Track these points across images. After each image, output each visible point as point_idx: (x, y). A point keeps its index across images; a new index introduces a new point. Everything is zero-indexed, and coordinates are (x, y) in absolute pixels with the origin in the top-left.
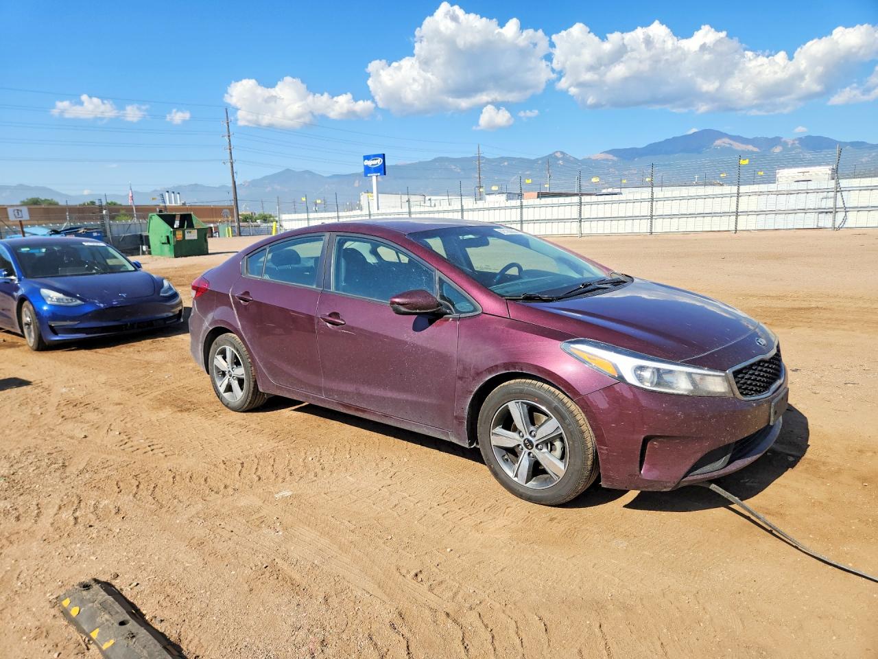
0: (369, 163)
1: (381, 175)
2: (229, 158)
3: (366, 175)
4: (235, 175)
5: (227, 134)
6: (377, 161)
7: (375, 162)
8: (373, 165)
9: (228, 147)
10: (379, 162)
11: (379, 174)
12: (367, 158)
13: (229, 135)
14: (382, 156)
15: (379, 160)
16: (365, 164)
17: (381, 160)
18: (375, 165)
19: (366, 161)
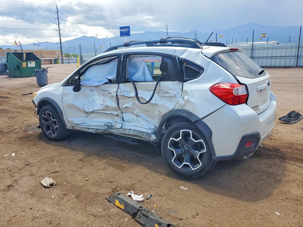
0: (123, 30)
1: (128, 36)
2: (58, 28)
3: (121, 36)
4: (61, 36)
6: (126, 29)
7: (125, 30)
9: (58, 23)
10: (127, 30)
12: (121, 28)
13: (58, 18)
14: (128, 27)
15: (127, 29)
16: (121, 31)
17: (128, 30)
18: (125, 31)
19: (121, 29)
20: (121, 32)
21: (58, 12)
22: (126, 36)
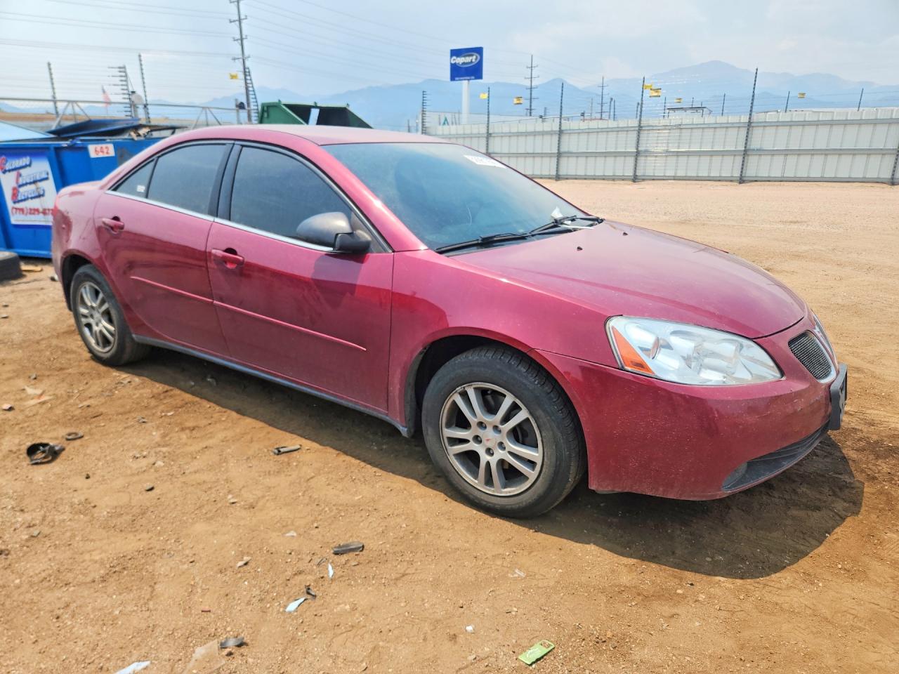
0: (460, 60)
1: (476, 78)
2: (240, 52)
3: (453, 78)
5: (237, 18)
6: (471, 58)
7: (468, 59)
8: (464, 63)
9: (238, 37)
10: (473, 59)
11: (473, 77)
12: (455, 53)
13: (240, 20)
14: (479, 51)
15: (474, 57)
16: (453, 62)
17: (477, 57)
18: (467, 63)
19: (454, 57)
20: (453, 66)
22: (468, 78)
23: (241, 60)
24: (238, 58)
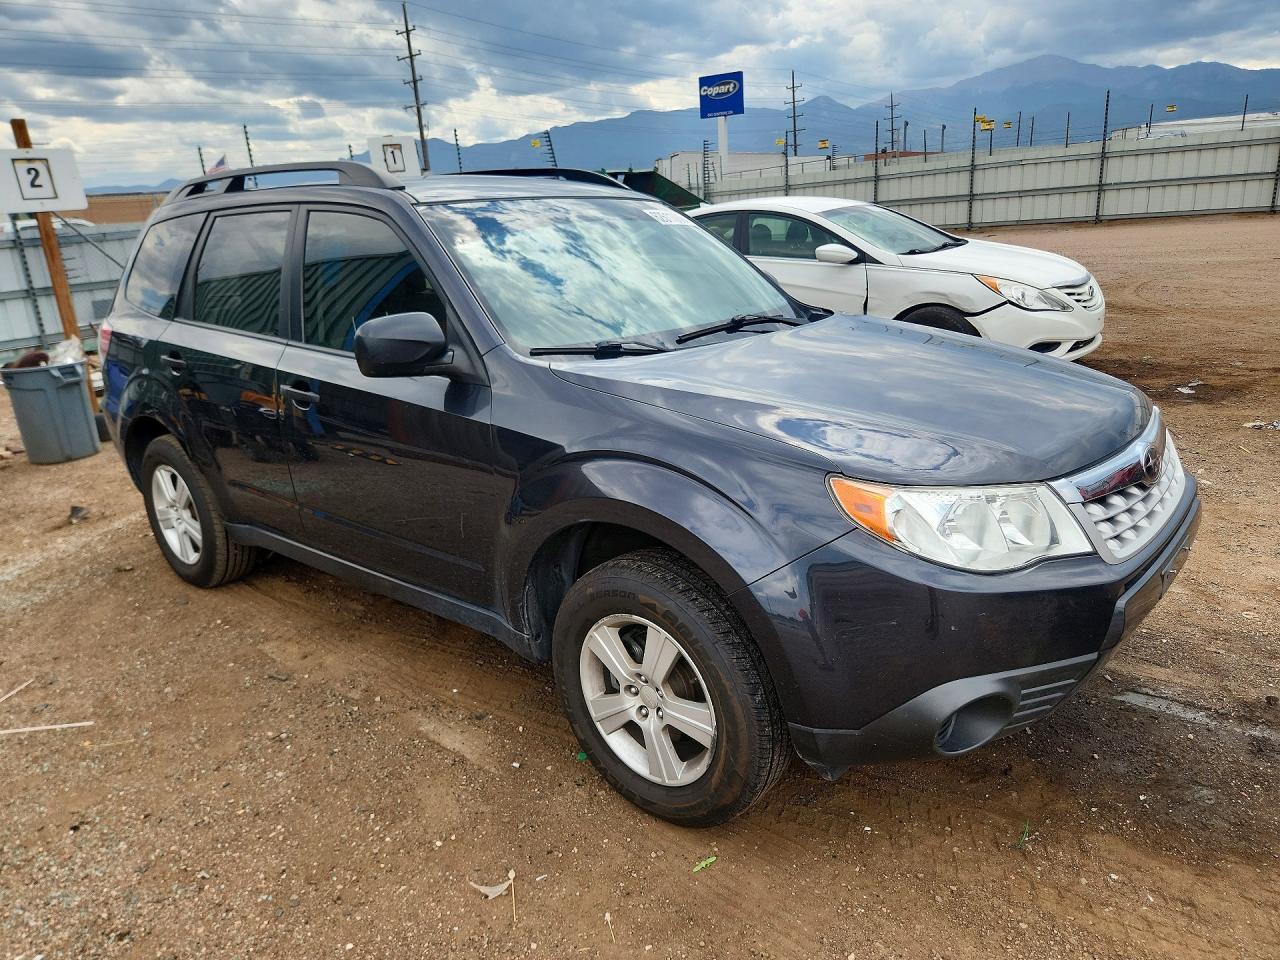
0: (713, 91)
1: (735, 113)
2: (413, 98)
3: (704, 115)
5: (408, 54)
6: (726, 87)
7: (724, 89)
8: (718, 94)
9: (411, 79)
10: (730, 87)
11: (730, 112)
12: (705, 82)
13: (411, 56)
14: (738, 77)
15: (732, 85)
16: (703, 93)
17: (734, 88)
18: (723, 94)
19: (706, 88)
20: (704, 99)
21: (408, 32)
22: (725, 113)
23: (415, 109)
24: (411, 107)
